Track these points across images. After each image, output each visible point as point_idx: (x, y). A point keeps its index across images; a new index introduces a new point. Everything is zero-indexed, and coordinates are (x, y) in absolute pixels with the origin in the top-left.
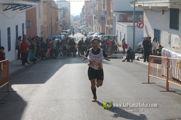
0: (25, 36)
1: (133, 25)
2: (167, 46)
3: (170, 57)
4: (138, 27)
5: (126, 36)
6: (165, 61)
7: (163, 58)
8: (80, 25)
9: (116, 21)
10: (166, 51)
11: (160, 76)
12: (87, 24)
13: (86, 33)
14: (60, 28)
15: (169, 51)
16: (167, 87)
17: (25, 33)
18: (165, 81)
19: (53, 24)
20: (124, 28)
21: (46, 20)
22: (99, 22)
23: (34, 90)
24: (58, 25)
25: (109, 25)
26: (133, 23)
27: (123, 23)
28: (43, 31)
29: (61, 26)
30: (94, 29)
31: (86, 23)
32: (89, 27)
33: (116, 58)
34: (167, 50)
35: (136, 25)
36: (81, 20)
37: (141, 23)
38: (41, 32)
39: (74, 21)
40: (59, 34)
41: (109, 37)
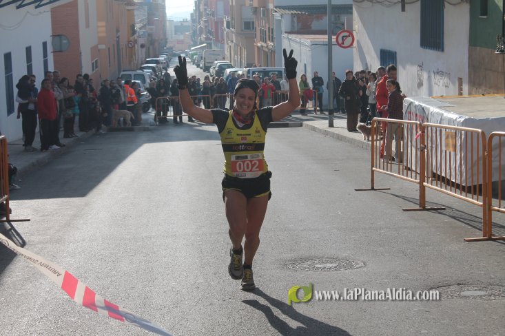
0: (48, 74)
1: (327, 40)
2: (414, 93)
3: (425, 120)
4: (340, 45)
5: (309, 69)
6: (414, 132)
7: (406, 122)
8: (192, 43)
9: (283, 31)
10: (416, 106)
11: (401, 172)
12: (209, 41)
13: (207, 65)
14: (140, 53)
15: (423, 105)
16: (420, 200)
17: (51, 68)
18: (415, 182)
19: (123, 43)
20: (303, 48)
21: (104, 35)
22: (238, 34)
23: (75, 216)
24: (134, 46)
25: (266, 42)
26: (327, 36)
27: (299, 36)
28: (96, 61)
29: (142, 46)
30: (227, 53)
31: (206, 39)
32: (214, 48)
33: (286, 126)
34: (417, 103)
35: (334, 40)
36: (194, 32)
37: (347, 34)
38: (93, 64)
39: (176, 34)
40: (139, 68)
41: (266, 73)
